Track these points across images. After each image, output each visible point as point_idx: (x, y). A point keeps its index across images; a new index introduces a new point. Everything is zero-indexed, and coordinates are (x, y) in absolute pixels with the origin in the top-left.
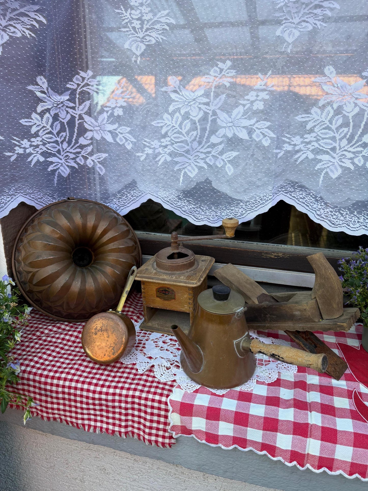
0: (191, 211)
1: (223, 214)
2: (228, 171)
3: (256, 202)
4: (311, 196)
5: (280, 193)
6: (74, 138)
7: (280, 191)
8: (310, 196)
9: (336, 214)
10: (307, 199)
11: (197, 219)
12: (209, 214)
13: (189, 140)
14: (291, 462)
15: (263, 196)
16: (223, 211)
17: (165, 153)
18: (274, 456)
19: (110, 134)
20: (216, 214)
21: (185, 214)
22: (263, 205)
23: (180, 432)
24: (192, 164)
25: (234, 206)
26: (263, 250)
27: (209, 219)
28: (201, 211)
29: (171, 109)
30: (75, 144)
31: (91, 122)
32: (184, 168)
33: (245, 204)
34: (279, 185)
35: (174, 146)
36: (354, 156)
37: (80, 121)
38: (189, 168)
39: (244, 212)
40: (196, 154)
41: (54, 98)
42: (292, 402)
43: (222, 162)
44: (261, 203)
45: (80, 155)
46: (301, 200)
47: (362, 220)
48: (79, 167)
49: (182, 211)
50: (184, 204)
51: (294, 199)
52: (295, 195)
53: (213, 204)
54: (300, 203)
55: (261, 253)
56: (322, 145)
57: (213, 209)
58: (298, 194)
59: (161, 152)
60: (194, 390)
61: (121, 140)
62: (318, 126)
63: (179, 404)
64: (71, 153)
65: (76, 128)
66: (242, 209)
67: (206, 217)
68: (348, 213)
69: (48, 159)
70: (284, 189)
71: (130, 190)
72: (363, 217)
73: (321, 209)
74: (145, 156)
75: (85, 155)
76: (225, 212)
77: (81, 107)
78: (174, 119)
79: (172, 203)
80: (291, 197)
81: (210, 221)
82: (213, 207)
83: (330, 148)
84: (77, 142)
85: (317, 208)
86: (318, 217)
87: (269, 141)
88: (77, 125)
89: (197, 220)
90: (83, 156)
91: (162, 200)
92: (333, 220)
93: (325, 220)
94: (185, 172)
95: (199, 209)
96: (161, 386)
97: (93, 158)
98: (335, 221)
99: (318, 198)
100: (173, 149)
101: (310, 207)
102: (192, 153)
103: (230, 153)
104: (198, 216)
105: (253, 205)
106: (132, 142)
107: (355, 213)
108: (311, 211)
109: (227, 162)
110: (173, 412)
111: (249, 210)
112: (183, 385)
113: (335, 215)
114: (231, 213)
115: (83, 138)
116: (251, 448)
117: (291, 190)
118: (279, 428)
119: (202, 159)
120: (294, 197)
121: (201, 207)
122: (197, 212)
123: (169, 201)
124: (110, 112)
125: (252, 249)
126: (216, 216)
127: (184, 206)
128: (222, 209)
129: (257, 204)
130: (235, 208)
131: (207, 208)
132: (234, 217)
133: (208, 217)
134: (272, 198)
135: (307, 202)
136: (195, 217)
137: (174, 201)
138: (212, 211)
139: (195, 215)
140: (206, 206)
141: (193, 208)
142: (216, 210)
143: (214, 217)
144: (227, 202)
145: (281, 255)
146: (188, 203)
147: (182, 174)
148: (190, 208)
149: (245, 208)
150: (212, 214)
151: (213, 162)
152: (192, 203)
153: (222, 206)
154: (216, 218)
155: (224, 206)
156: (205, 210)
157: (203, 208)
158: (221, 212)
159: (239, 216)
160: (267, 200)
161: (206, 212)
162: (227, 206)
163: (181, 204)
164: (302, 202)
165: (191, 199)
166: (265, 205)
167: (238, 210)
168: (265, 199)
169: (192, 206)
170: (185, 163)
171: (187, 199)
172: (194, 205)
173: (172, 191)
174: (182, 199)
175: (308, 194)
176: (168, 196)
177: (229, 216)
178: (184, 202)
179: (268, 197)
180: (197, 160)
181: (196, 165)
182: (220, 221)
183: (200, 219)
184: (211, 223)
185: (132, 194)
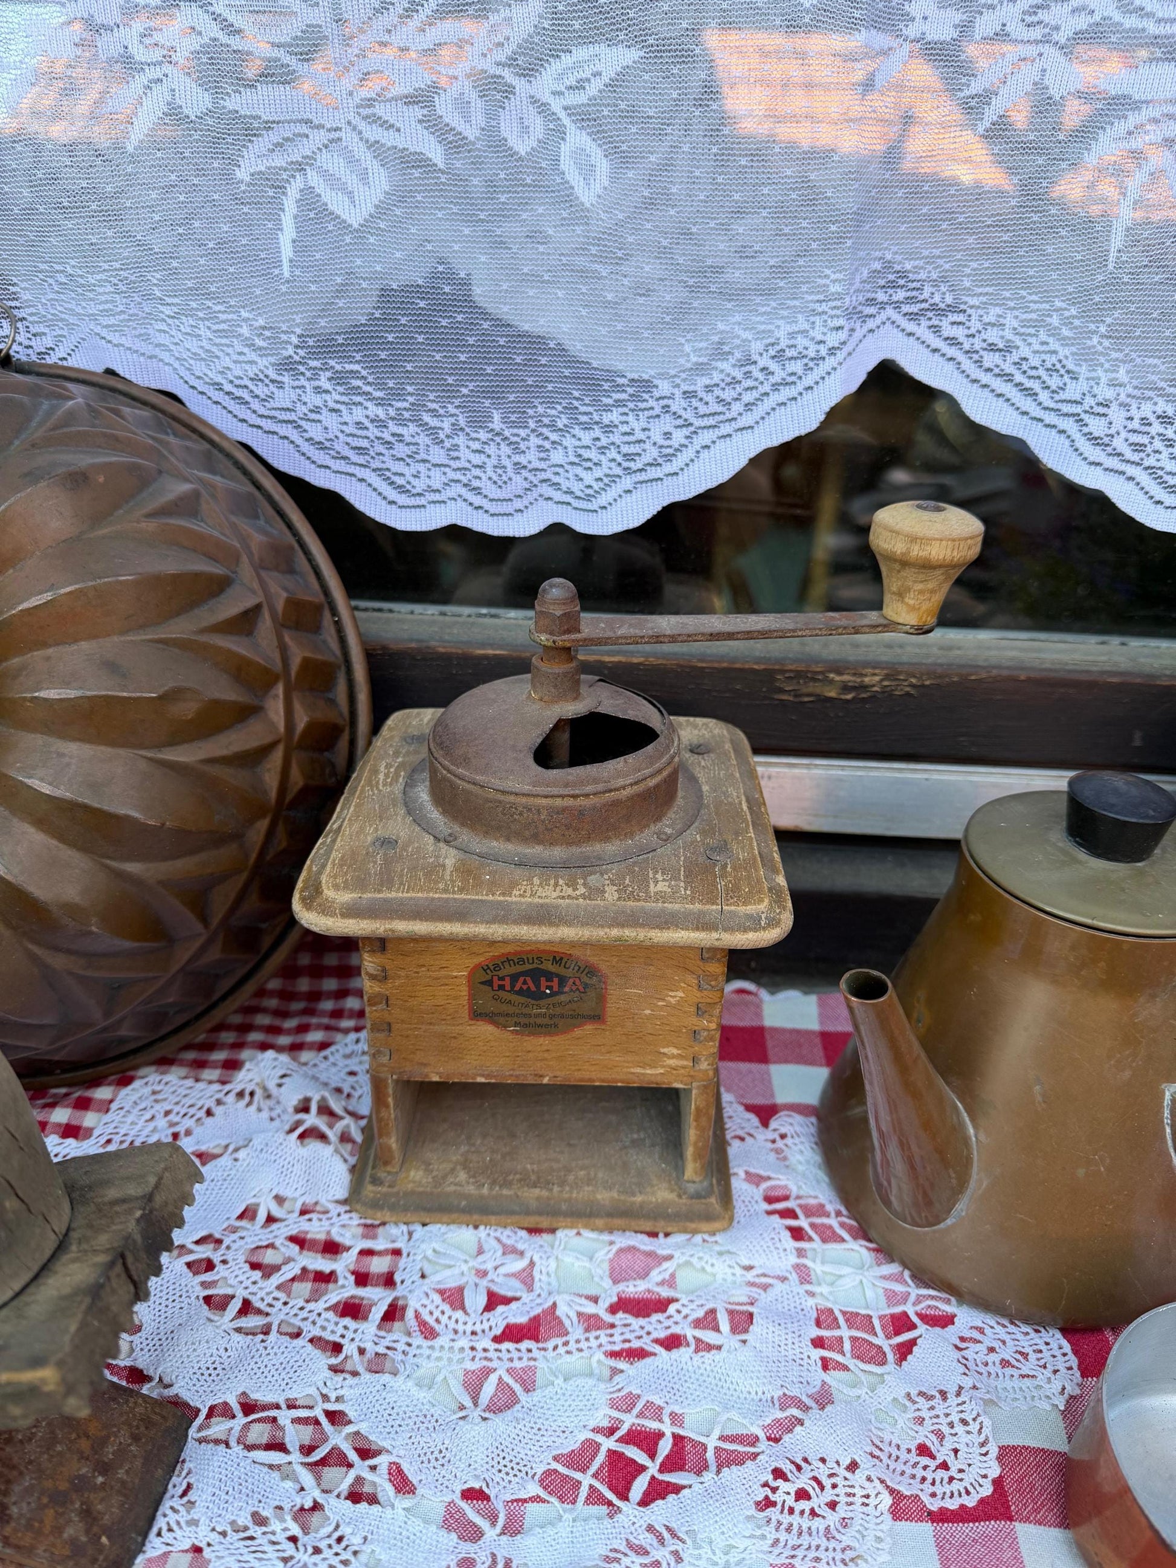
0: (365, 443)
1: (557, 456)
2: (573, 177)
3: (748, 375)
4: (1054, 332)
5: (883, 316)
7: (882, 306)
8: (1043, 336)
10: (1024, 351)
11: (401, 489)
12: (477, 459)
15: (792, 335)
16: (554, 437)
17: (166, 61)
20: (517, 458)
21: (330, 463)
22: (791, 392)
24: (347, 135)
25: (619, 403)
26: (780, 661)
27: (477, 490)
28: (423, 439)
32: (300, 167)
33: (685, 387)
34: (877, 266)
38: (333, 162)
39: (679, 436)
43: (539, 118)
44: (779, 375)
46: (990, 359)
49: (305, 447)
50: (318, 401)
51: (951, 352)
52: (959, 333)
53: (494, 394)
54: (986, 378)
55: (769, 675)
57: (497, 423)
58: (975, 325)
66: (667, 423)
67: (458, 476)
70: (901, 295)
73: (1114, 406)
76: (568, 442)
79: (239, 393)
80: (937, 343)
81: (485, 503)
82: (497, 416)
85: (1089, 401)
86: (1096, 454)
89: (402, 499)
93: (1131, 470)
94: (308, 191)
95: (412, 428)
99: (1095, 340)
101: (1044, 396)
103: (581, 53)
104: (406, 470)
105: (728, 394)
108: (1050, 418)
109: (566, 121)
111: (706, 422)
114: (603, 450)
117: (937, 299)
119: (409, 100)
120: (952, 341)
121: (426, 418)
122: (401, 450)
123: (219, 378)
125: (722, 658)
126: (519, 467)
127: (316, 410)
128: (552, 426)
129: (756, 384)
130: (624, 418)
131: (462, 422)
132: (618, 471)
133: (469, 476)
134: (844, 343)
135: (1025, 367)
136: (389, 478)
137: (252, 379)
138: (490, 436)
139: (388, 470)
140: (451, 409)
141: (372, 421)
142: (515, 431)
143: (504, 478)
144: (575, 379)
145: (877, 678)
146: (340, 389)
147: (290, 205)
148: (357, 423)
149: (685, 416)
150: (489, 456)
151: (479, 118)
152: (368, 389)
153: (551, 403)
154: (518, 479)
155: (559, 408)
156: (448, 437)
157: (433, 422)
158: (547, 444)
159: (651, 465)
160: (813, 355)
161: (456, 447)
162: (576, 403)
163: (294, 397)
164: (997, 371)
165: (356, 367)
166: (800, 387)
167: (644, 425)
168: (805, 352)
169: (366, 408)
170: (304, 129)
171: (332, 363)
172: (380, 403)
173: (230, 317)
174: (302, 368)
175: (1038, 324)
176: (214, 349)
177: (590, 469)
178: (316, 383)
179: (819, 337)
180: (380, 110)
181: (374, 146)
182: (542, 502)
183: (419, 495)
184: (492, 515)
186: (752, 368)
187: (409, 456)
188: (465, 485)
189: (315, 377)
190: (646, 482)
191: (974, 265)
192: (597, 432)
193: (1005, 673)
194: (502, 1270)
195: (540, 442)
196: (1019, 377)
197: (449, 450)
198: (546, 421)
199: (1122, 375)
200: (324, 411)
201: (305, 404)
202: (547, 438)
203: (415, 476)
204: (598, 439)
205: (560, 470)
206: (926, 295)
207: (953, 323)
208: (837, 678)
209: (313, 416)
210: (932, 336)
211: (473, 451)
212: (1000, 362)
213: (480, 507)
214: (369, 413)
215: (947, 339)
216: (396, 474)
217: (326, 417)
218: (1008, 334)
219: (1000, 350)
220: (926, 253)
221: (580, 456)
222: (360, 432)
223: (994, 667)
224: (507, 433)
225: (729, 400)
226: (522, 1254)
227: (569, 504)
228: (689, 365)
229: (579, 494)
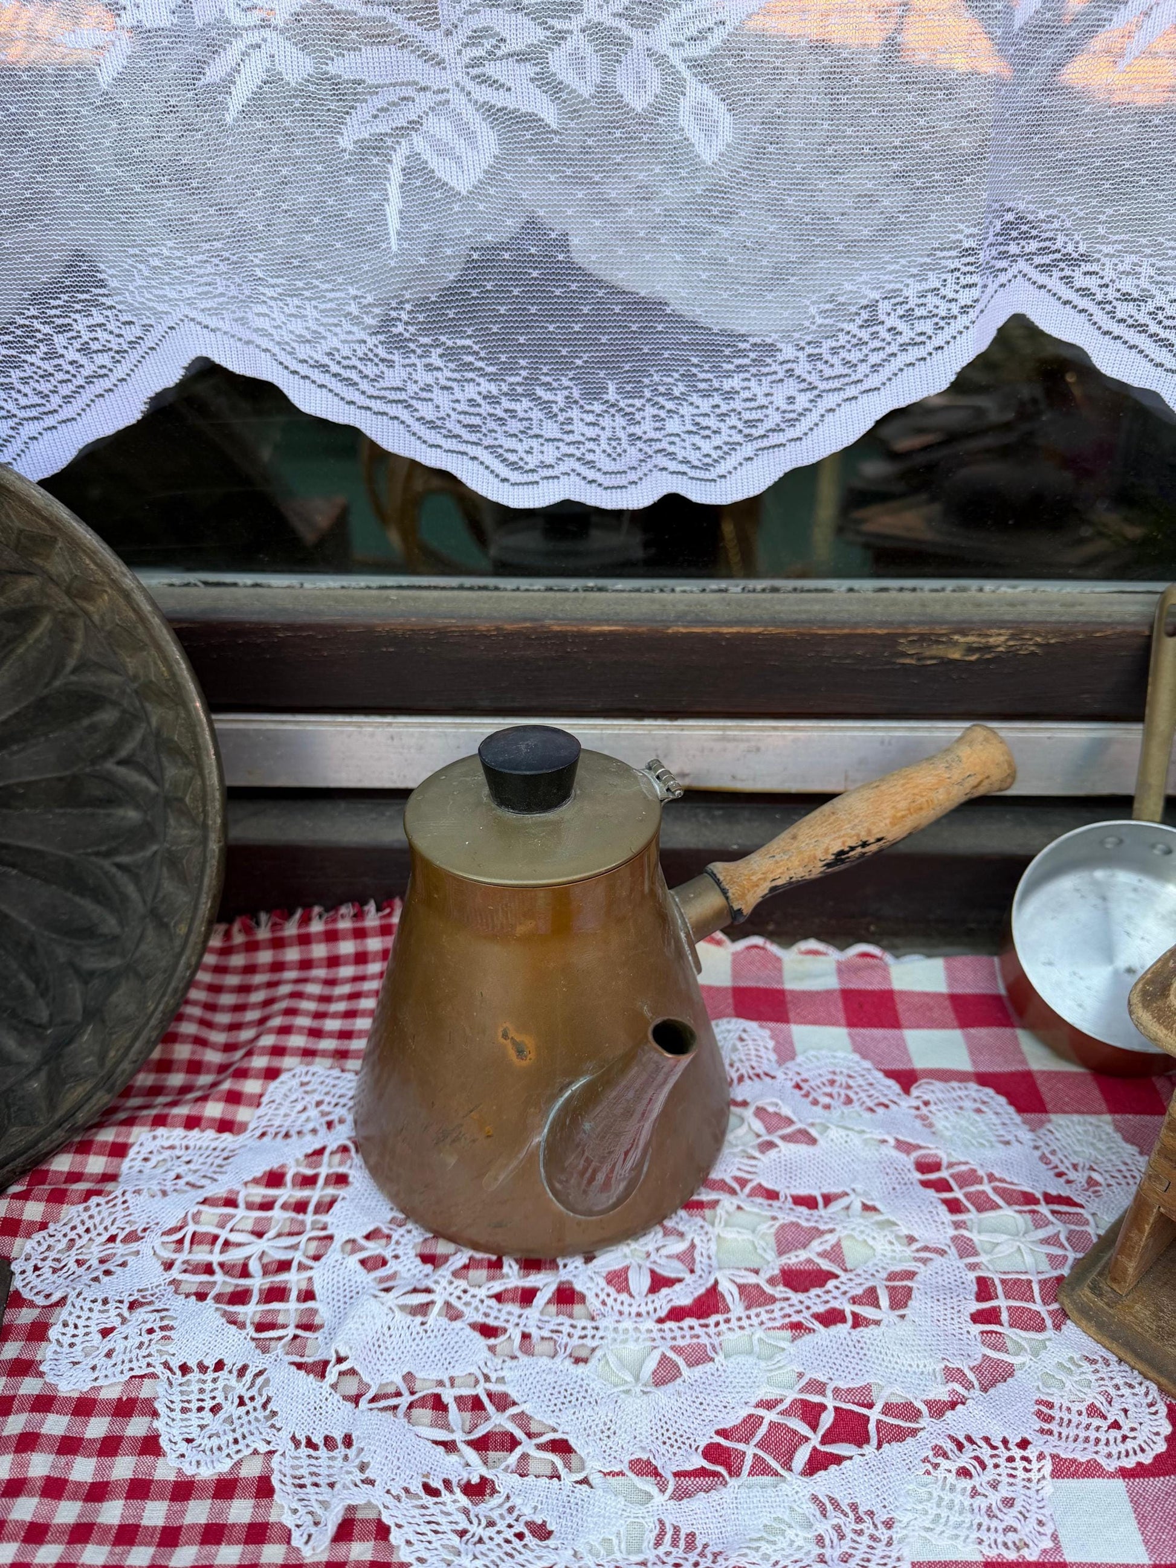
0: (476, 421)
1: (673, 425)
2: (694, 134)
3: (875, 335)
5: (1014, 270)
7: (1014, 259)
10: (1161, 300)
11: (514, 466)
12: (591, 432)
15: (922, 294)
16: (670, 405)
17: (265, 24)
20: (632, 429)
21: (441, 441)
22: (921, 352)
24: (457, 99)
25: (741, 369)
26: (903, 624)
27: (591, 464)
28: (536, 414)
32: (404, 134)
33: (810, 350)
34: (1010, 217)
38: (439, 127)
39: (802, 401)
40: (476, 24)
43: (656, 74)
44: (907, 335)
46: (1124, 310)
49: (417, 427)
50: (429, 378)
51: (1083, 303)
52: (1092, 283)
53: (609, 364)
54: (1118, 329)
55: (891, 639)
57: (612, 395)
58: (1109, 274)
66: (791, 387)
67: (571, 450)
70: (1033, 246)
71: (68, 308)
76: (686, 410)
79: (346, 374)
80: (1067, 294)
81: (598, 477)
82: (612, 387)
89: (515, 477)
91: (283, 357)
94: (414, 158)
95: (526, 403)
102: (448, 13)
104: (521, 448)
105: (854, 356)
109: (686, 74)
111: (831, 385)
114: (722, 417)
117: (1070, 248)
119: (521, 57)
120: (1085, 292)
121: (540, 392)
122: (514, 426)
123: (326, 360)
125: (843, 624)
126: (634, 438)
127: (428, 388)
128: (669, 395)
129: (883, 344)
130: (746, 384)
131: (576, 394)
132: (738, 438)
133: (582, 450)
134: (976, 301)
135: (1160, 317)
136: (501, 455)
137: (360, 359)
138: (604, 407)
139: (501, 446)
140: (565, 382)
141: (485, 398)
142: (631, 401)
143: (619, 450)
144: (693, 345)
145: (1002, 638)
146: (452, 366)
147: (395, 174)
148: (470, 401)
149: (809, 380)
150: (603, 429)
151: (594, 75)
152: (480, 364)
153: (668, 372)
154: (632, 451)
155: (676, 375)
156: (561, 410)
157: (547, 396)
158: (663, 414)
159: (774, 430)
160: (943, 314)
161: (569, 421)
162: (694, 370)
163: (405, 376)
164: (1130, 321)
165: (468, 342)
166: (929, 347)
167: (767, 390)
168: (935, 311)
169: (479, 384)
170: (410, 92)
171: (443, 338)
172: (492, 378)
173: (338, 294)
174: (412, 346)
176: (321, 329)
177: (708, 437)
178: (428, 361)
179: (951, 295)
180: (491, 69)
182: (656, 474)
183: (532, 471)
184: (606, 488)
185: (86, 336)
186: (878, 328)
187: (522, 432)
188: (579, 459)
189: (426, 354)
190: (769, 448)
191: (1110, 211)
192: (717, 399)
193: (1129, 629)
194: (663, 1252)
195: (656, 412)
196: (1153, 328)
197: (562, 424)
198: (662, 389)
200: (436, 389)
201: (416, 382)
202: (663, 407)
203: (527, 452)
204: (718, 406)
205: (676, 440)
206: (1059, 245)
207: (1085, 274)
208: (962, 640)
209: (424, 395)
210: (1064, 287)
211: (588, 424)
212: (1134, 313)
213: (593, 481)
214: (481, 389)
215: (1077, 290)
216: (508, 451)
217: (437, 395)
218: (1144, 283)
219: (1135, 300)
220: (1060, 200)
221: (697, 424)
222: (472, 410)
223: (1119, 623)
224: (622, 404)
225: (855, 361)
226: (681, 1235)
227: (684, 473)
228: (814, 327)
229: (696, 463)
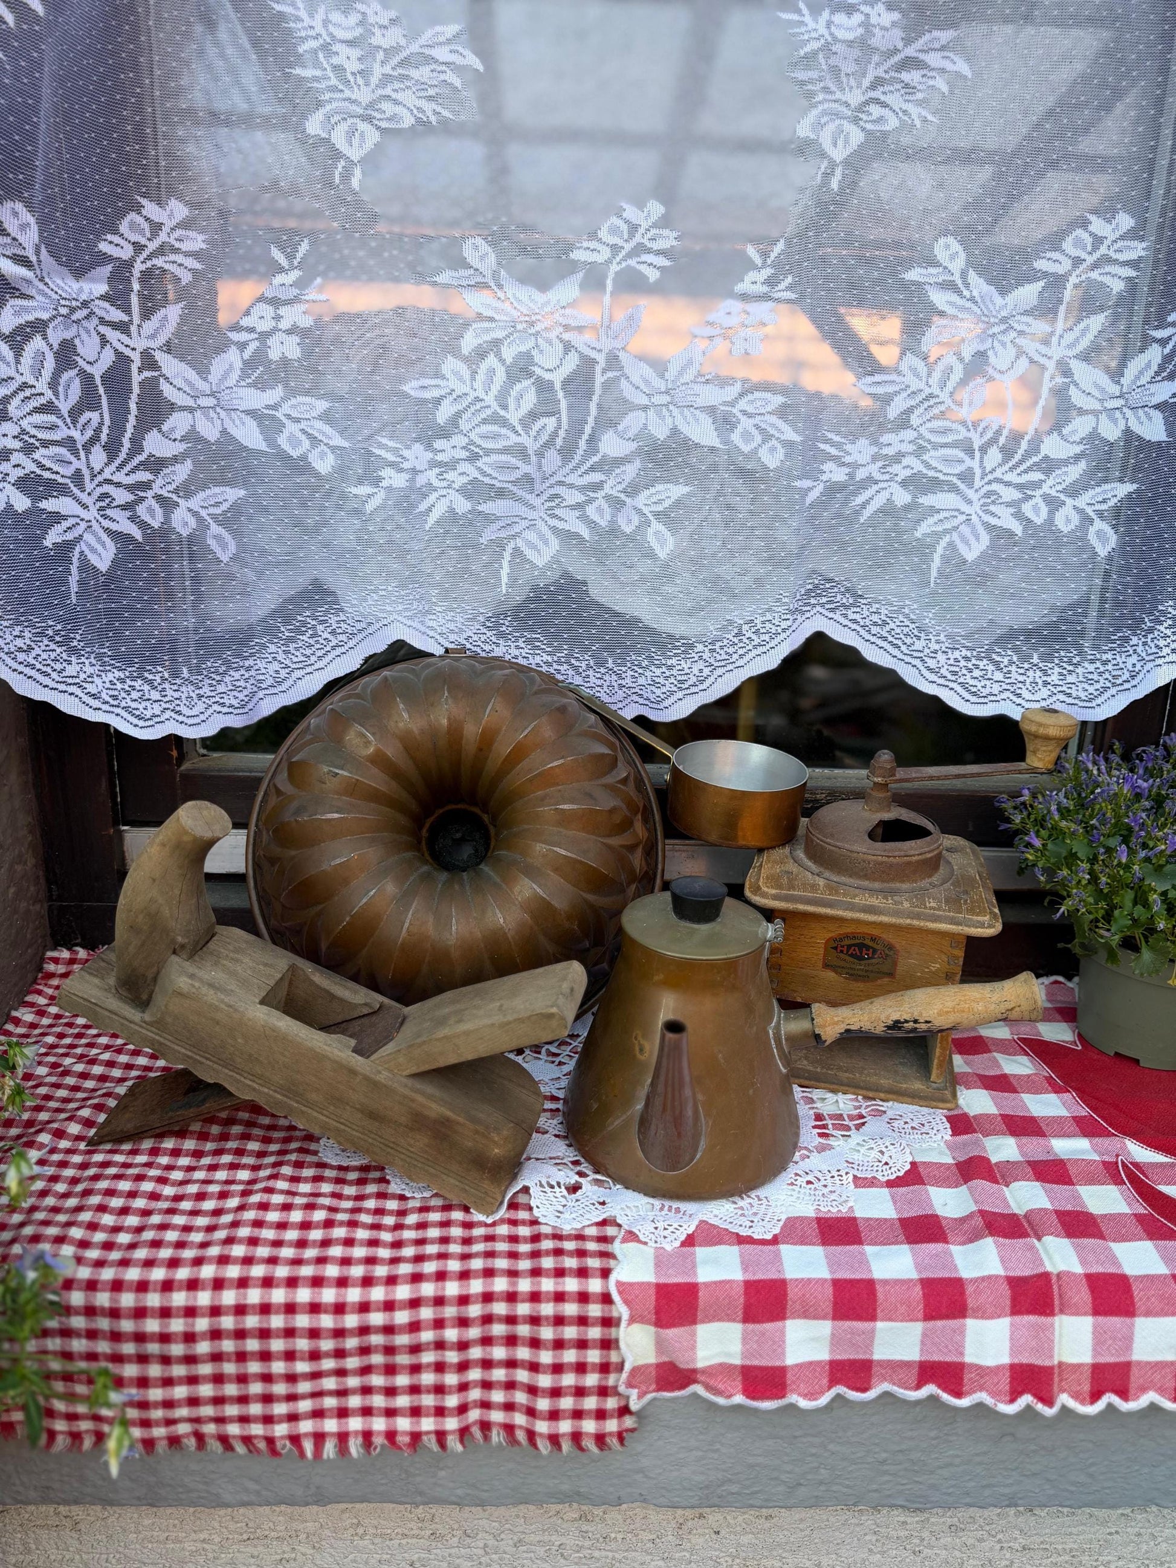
1: (641, 681)
2: (655, 544)
3: (741, 641)
5: (815, 610)
6: (128, 435)
7: (814, 605)
8: (901, 618)
9: (981, 664)
10: (892, 626)
12: (599, 682)
13: (532, 446)
14: (1012, 1401)
15: (764, 622)
16: (640, 671)
17: (449, 487)
18: (959, 1395)
19: (251, 423)
20: (620, 682)
22: (764, 649)
23: (654, 1386)
24: (540, 524)
25: (676, 655)
28: (570, 672)
29: (469, 342)
30: (130, 456)
31: (186, 380)
32: (513, 538)
33: (710, 647)
34: (810, 587)
35: (479, 464)
36: (1021, 496)
37: (147, 374)
38: (531, 536)
39: (706, 671)
40: (552, 491)
41: (58, 286)
42: (979, 1221)
43: (637, 517)
44: (757, 641)
45: (150, 494)
46: (874, 630)
47: (1054, 678)
48: (144, 535)
50: (517, 653)
51: (854, 626)
52: (857, 617)
53: (609, 649)
54: (873, 639)
56: (934, 463)
57: (610, 664)
58: (866, 613)
59: (436, 483)
60: (683, 1238)
61: (294, 441)
62: (921, 410)
63: (652, 1291)
64: (118, 485)
65: (134, 397)
66: (700, 665)
68: (1015, 659)
69: (44, 504)
70: (824, 600)
71: (327, 611)
72: (1057, 670)
73: (939, 653)
74: (382, 494)
75: (166, 495)
76: (648, 674)
77: (149, 327)
78: (481, 377)
80: (846, 622)
82: (610, 661)
83: (957, 472)
84: (137, 446)
85: (927, 651)
86: (932, 677)
87: (781, 453)
88: (136, 390)
90: (158, 498)
91: (441, 640)
92: (972, 682)
93: (951, 685)
94: (516, 549)
95: (565, 667)
96: (570, 1246)
97: (195, 503)
98: (979, 685)
99: (927, 620)
100: (476, 474)
101: (904, 648)
102: (538, 487)
103: (660, 487)
105: (731, 650)
106: (333, 449)
107: (1035, 660)
108: (908, 659)
109: (651, 518)
110: (632, 1320)
112: (644, 1231)
113: (977, 667)
114: (667, 678)
115: (159, 436)
116: (886, 1386)
117: (844, 601)
118: (971, 1302)
119: (572, 507)
120: (855, 621)
121: (573, 661)
123: (464, 642)
124: (253, 346)
126: (621, 686)
128: (640, 666)
129: (745, 645)
130: (679, 662)
131: (592, 663)
132: (675, 689)
134: (790, 626)
135: (893, 633)
137: (482, 642)
138: (606, 670)
140: (586, 657)
141: (545, 663)
142: (620, 668)
143: (613, 692)
144: (654, 643)
146: (529, 647)
147: (507, 556)
148: (537, 664)
150: (605, 681)
151: (608, 517)
152: (543, 646)
153: (639, 655)
154: (620, 693)
155: (644, 656)
156: (584, 671)
157: (577, 663)
158: (636, 675)
161: (588, 676)
162: (653, 655)
164: (878, 635)
165: (538, 636)
166: (768, 647)
167: (689, 666)
168: (770, 631)
169: (542, 656)
170: (517, 519)
171: (527, 635)
172: (549, 654)
173: (475, 612)
174: (511, 638)
175: (897, 612)
176: (464, 629)
177: (659, 687)
178: (517, 644)
179: (777, 623)
180: (557, 512)
181: (554, 530)
182: (634, 704)
185: (334, 626)
186: (743, 637)
189: (517, 641)
192: (664, 669)
195: (633, 674)
196: (890, 639)
197: (584, 677)
198: (636, 663)
199: (942, 638)
202: (636, 672)
205: (643, 688)
206: (838, 599)
207: (853, 613)
210: (843, 619)
211: (597, 678)
212: (880, 631)
214: (543, 659)
215: (851, 621)
218: (883, 617)
219: (879, 625)
221: (654, 681)
224: (615, 669)
225: (731, 653)
227: (647, 705)
228: (712, 636)
229: (653, 700)
